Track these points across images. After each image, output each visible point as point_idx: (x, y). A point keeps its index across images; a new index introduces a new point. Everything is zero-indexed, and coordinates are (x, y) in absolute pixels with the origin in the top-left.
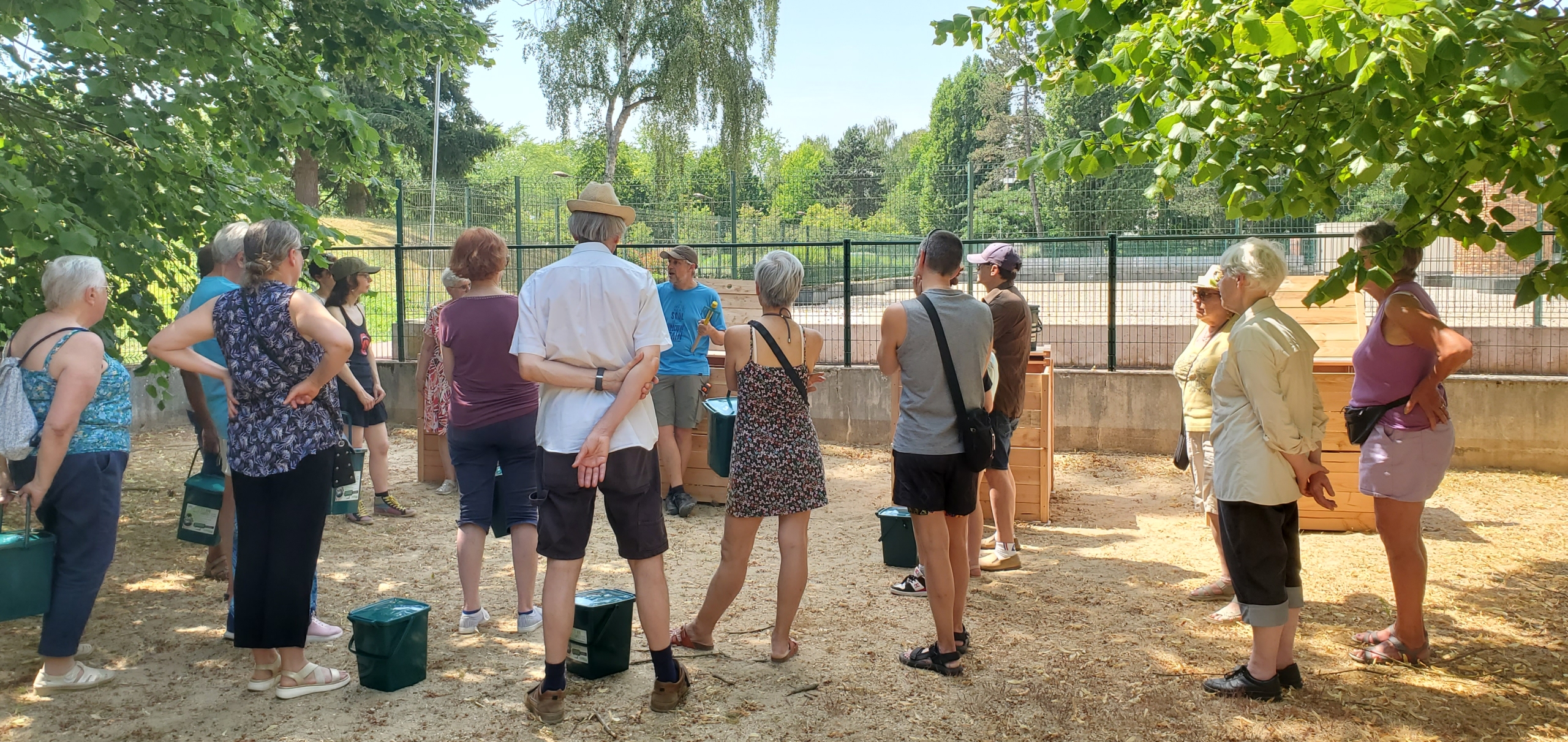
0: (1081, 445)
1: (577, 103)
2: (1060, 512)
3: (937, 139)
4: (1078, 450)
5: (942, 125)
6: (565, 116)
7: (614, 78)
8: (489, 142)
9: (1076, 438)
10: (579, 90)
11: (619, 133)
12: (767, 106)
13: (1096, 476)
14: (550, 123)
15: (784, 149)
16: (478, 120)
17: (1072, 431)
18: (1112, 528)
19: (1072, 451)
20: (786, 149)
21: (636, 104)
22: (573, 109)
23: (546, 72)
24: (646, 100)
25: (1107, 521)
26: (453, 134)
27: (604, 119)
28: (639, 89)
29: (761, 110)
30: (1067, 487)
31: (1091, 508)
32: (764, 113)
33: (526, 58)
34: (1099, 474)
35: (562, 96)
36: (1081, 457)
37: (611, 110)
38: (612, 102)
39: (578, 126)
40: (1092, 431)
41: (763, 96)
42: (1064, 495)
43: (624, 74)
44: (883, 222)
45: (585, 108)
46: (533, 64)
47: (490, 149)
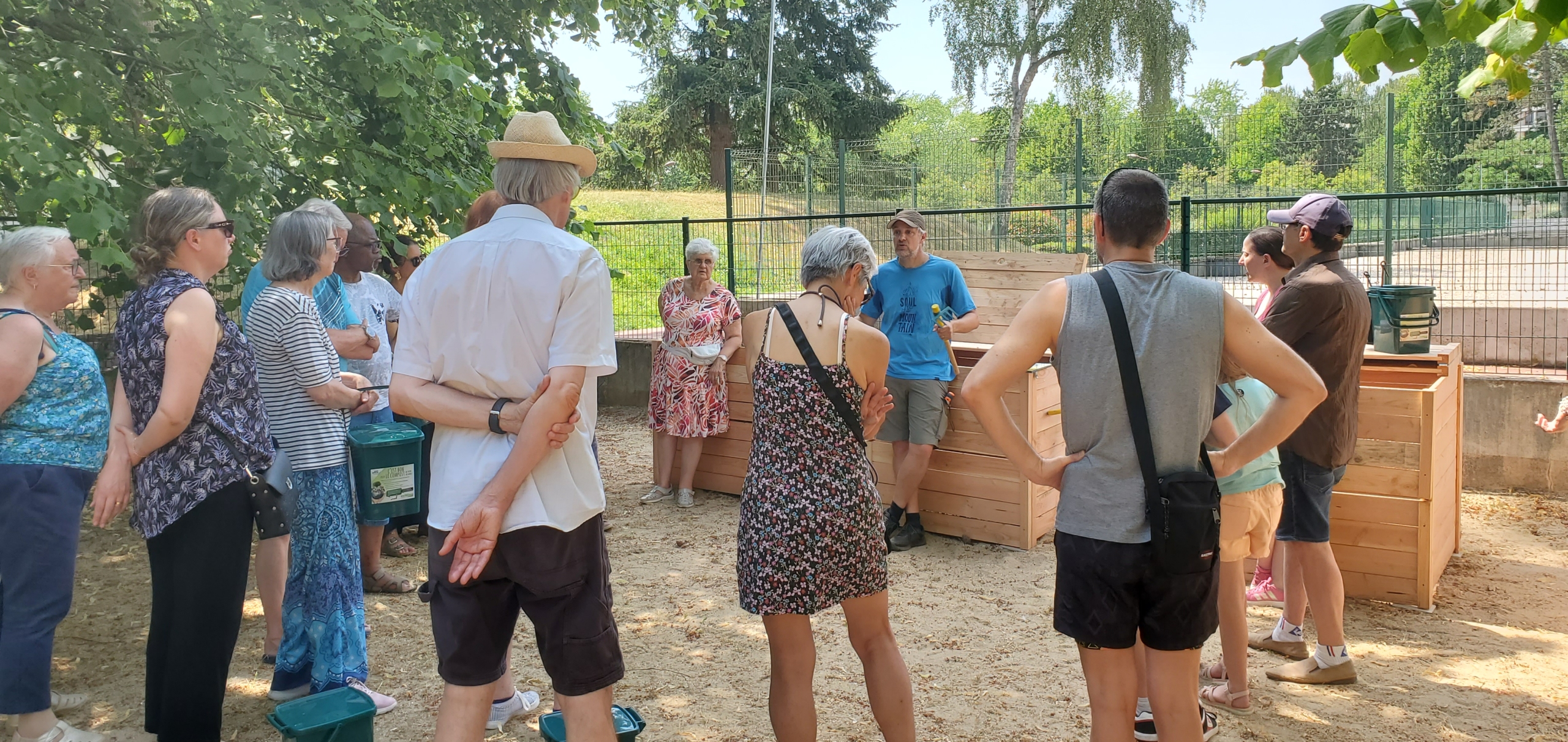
0: (1521, 483)
1: (984, 64)
2: (1456, 591)
3: (1428, 83)
4: (1515, 490)
5: (1435, 66)
6: (971, 78)
7: (1023, 34)
8: (895, 111)
9: (1513, 473)
10: (986, 49)
11: (1025, 92)
12: (1191, 51)
13: (1535, 533)
14: (956, 86)
15: (1241, 102)
16: (886, 89)
17: (1506, 463)
18: (1534, 628)
19: (1504, 492)
20: (1245, 103)
21: (1044, 59)
22: (979, 70)
23: (952, 33)
24: (1053, 54)
25: (1531, 614)
26: (856, 105)
27: (1010, 80)
28: (1047, 44)
29: (1184, 55)
30: (1484, 547)
31: (1510, 588)
32: (1187, 58)
33: (932, 21)
34: (1541, 530)
35: (968, 57)
36: (1518, 500)
37: (1017, 68)
38: (1019, 60)
39: (984, 88)
40: (1538, 464)
41: (1187, 40)
42: (1474, 561)
43: (1032, 26)
44: (1354, 180)
45: (993, 67)
46: (940, 26)
47: (893, 119)
